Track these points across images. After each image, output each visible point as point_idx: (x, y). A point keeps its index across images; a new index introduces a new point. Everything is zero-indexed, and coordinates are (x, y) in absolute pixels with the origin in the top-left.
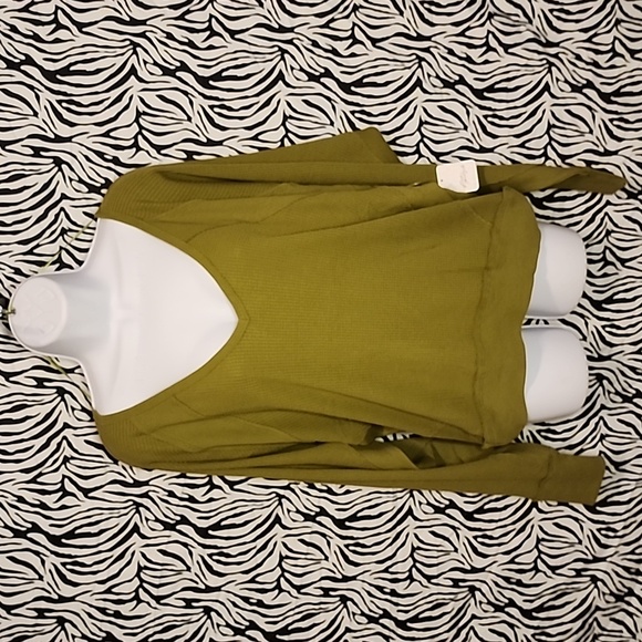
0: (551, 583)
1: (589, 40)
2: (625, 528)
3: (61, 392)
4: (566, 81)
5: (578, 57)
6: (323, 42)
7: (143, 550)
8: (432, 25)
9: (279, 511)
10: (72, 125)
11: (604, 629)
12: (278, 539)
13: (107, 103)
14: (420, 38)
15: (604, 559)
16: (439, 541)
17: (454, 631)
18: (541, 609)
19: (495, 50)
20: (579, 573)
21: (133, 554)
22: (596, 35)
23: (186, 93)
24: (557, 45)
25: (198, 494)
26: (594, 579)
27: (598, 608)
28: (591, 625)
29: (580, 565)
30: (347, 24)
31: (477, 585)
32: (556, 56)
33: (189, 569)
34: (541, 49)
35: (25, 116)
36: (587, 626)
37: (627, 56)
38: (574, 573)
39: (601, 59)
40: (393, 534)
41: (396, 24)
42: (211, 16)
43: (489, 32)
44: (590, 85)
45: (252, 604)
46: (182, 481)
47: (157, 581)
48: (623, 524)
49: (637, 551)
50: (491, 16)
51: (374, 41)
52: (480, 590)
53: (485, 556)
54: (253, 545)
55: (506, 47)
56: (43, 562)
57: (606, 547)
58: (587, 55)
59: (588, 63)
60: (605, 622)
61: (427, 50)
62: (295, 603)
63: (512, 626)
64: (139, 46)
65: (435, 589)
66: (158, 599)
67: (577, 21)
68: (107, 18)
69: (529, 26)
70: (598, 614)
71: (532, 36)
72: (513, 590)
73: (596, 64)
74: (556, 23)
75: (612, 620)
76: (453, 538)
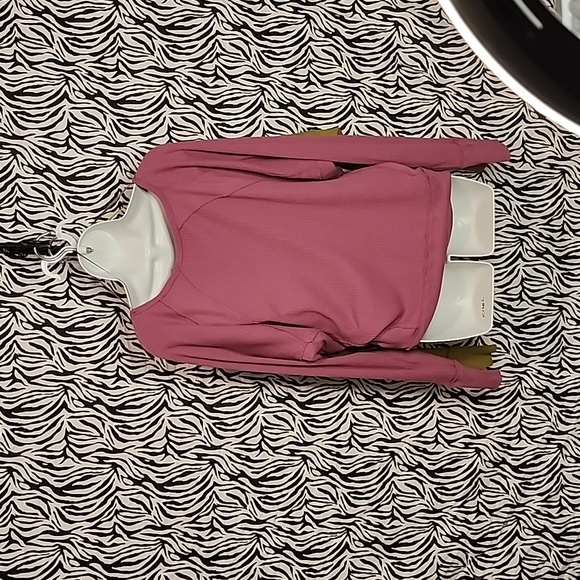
0: (447, 452)
1: (465, 83)
2: (498, 415)
3: (117, 310)
4: (451, 110)
5: (459, 94)
6: (289, 83)
7: (170, 418)
8: (361, 72)
9: (260, 395)
10: (127, 135)
11: (486, 487)
12: (260, 414)
13: (149, 122)
14: (353, 81)
15: (484, 437)
16: (369, 420)
17: (381, 484)
18: (441, 470)
19: (403, 89)
20: (467, 446)
21: (163, 421)
22: (470, 79)
23: (200, 116)
24: (444, 86)
25: (206, 381)
26: (478, 451)
27: (481, 471)
28: (476, 483)
29: (468, 440)
30: (304, 72)
31: (396, 451)
32: (443, 93)
33: (200, 433)
34: (433, 88)
35: (97, 130)
36: (474, 484)
37: (492, 93)
38: (463, 446)
39: (474, 95)
40: (338, 414)
41: (336, 72)
42: (216, 66)
43: (398, 77)
44: (467, 112)
45: (242, 459)
46: (196, 372)
47: (179, 440)
48: (497, 412)
49: (508, 432)
50: (399, 67)
51: (323, 83)
52: (398, 455)
53: (401, 431)
54: (243, 418)
55: (410, 87)
56: (103, 425)
57: (486, 428)
58: (464, 93)
59: (465, 98)
60: (486, 481)
61: (357, 89)
62: (271, 459)
63: (421, 482)
64: (170, 85)
65: (367, 453)
66: (179, 453)
67: (457, 70)
68: (150, 68)
69: (425, 74)
70: (481, 475)
71: (427, 79)
72: (421, 456)
73: (470, 98)
74: (443, 71)
75: (491, 480)
76: (379, 418)
